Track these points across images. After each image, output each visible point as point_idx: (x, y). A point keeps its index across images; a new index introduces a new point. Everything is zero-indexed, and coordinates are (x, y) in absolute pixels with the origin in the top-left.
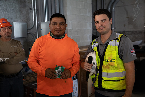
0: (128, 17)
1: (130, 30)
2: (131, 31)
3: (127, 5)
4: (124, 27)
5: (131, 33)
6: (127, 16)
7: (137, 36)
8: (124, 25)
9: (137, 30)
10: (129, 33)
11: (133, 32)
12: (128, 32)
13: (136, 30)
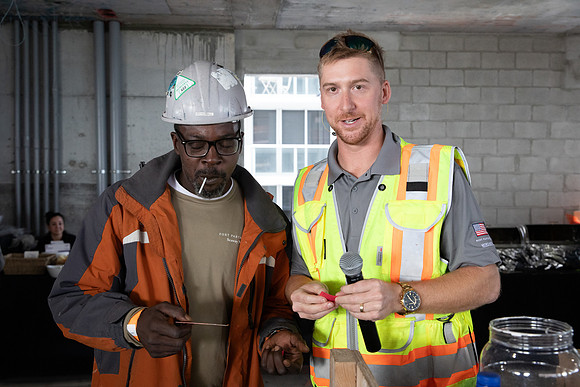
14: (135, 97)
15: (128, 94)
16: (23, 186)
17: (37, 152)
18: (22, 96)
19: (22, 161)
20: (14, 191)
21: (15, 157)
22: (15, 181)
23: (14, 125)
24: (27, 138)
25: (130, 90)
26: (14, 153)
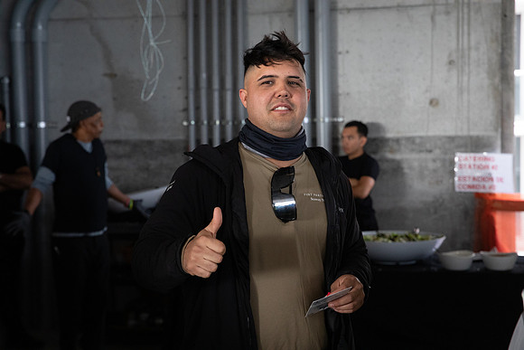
0: (112, 76)
1: (123, 138)
2: (126, 143)
5: (128, 149)
6: (108, 72)
7: (153, 164)
10: (121, 150)
13: (146, 137)
14: (349, 10)
15: (340, 5)
16: (198, 142)
17: (216, 95)
18: (196, 16)
19: (197, 108)
20: (187, 149)
21: (188, 104)
22: (188, 136)
23: (186, 58)
24: (204, 76)
25: (343, 2)
26: (187, 98)
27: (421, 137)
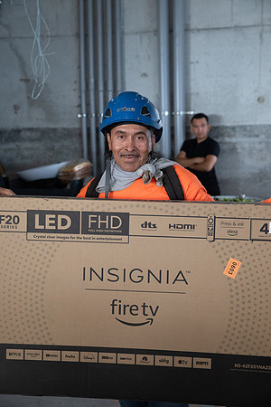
0: (27, 81)
1: (35, 127)
2: (37, 130)
3: (21, 38)
4: (16, 113)
5: (38, 134)
6: (24, 78)
7: (57, 145)
8: (16, 108)
9: (56, 127)
10: (34, 135)
11: (44, 134)
12: (28, 134)
13: (52, 126)
14: (199, 30)
15: (192, 27)
16: (89, 129)
18: (86, 36)
19: (88, 105)
20: (81, 135)
21: (81, 101)
22: (81, 125)
23: (79, 67)
24: (92, 80)
25: (194, 23)
26: (80, 97)
27: (251, 126)
